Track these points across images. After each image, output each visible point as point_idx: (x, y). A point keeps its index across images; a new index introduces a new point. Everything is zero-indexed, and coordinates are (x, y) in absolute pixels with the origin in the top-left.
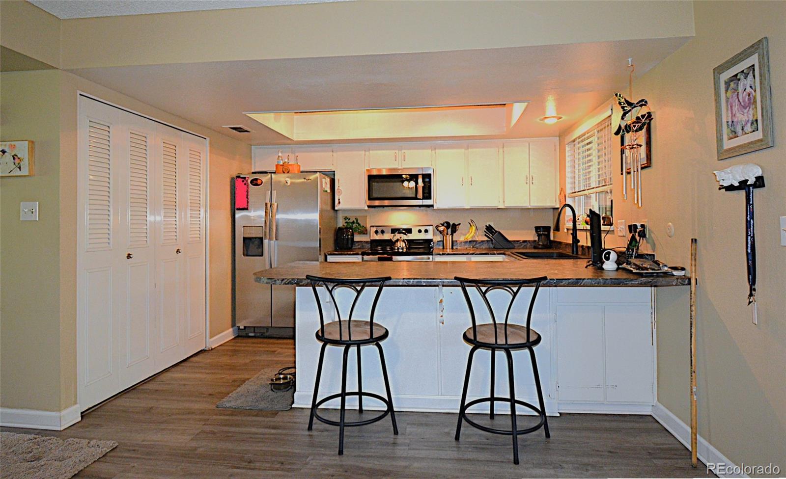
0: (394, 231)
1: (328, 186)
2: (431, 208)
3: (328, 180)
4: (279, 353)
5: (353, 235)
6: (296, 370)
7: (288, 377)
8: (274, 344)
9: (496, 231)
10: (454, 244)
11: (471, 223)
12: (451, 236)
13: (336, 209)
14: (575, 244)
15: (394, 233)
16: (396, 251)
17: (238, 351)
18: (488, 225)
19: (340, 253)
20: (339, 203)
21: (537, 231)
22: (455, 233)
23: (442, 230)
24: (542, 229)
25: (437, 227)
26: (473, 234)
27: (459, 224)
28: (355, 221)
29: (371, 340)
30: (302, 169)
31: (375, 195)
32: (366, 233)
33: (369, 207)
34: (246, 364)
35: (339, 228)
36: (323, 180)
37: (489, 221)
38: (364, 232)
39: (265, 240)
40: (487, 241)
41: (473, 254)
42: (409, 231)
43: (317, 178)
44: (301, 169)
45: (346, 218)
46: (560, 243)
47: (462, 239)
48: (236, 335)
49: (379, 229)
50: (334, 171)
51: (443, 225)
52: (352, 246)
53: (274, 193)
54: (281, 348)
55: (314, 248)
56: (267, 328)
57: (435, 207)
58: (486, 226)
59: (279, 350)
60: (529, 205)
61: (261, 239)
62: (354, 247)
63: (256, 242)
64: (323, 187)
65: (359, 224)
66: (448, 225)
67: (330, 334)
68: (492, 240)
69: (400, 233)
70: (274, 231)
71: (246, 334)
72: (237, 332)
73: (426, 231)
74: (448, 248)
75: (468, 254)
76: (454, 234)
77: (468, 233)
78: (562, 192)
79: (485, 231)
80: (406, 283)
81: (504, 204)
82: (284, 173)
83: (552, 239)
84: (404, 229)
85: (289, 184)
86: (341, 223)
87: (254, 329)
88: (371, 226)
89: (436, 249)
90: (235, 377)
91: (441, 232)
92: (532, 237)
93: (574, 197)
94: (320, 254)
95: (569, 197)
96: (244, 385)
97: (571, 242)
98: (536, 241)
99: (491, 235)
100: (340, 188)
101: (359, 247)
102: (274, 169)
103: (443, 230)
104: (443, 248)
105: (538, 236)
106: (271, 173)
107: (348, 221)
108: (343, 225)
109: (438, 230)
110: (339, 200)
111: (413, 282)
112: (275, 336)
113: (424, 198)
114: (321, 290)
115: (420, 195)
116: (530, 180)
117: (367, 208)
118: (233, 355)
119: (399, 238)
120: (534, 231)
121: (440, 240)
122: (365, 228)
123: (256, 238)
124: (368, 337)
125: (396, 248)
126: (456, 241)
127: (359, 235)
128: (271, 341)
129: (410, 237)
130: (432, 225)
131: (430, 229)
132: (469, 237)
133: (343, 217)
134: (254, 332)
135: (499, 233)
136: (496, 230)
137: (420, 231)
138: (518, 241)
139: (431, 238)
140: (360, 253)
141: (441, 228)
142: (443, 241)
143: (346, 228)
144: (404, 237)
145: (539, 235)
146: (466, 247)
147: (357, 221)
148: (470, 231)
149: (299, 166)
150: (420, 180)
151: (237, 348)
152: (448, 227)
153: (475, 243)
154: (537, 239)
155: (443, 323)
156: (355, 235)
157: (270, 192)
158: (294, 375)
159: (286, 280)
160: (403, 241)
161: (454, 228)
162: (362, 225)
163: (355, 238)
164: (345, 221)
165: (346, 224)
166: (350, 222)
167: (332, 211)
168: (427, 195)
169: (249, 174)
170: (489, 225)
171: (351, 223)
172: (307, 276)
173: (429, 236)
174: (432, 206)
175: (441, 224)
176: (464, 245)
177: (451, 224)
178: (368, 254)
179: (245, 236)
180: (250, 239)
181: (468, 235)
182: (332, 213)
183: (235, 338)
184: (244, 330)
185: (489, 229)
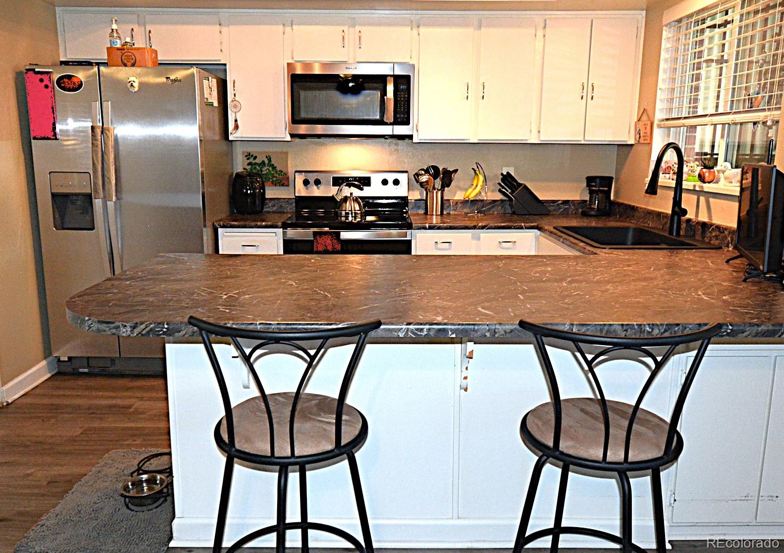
0: (338, 181)
1: (215, 93)
2: (407, 141)
3: (214, 82)
4: (137, 412)
5: (263, 188)
6: (174, 479)
7: (159, 478)
8: (128, 389)
9: (520, 185)
10: (445, 206)
11: (476, 168)
12: (439, 193)
13: (230, 138)
14: (676, 218)
15: (339, 185)
16: (343, 219)
17: (57, 407)
18: (505, 173)
19: (242, 223)
20: (236, 127)
21: (588, 185)
22: (448, 186)
23: (424, 180)
24: (598, 180)
25: (417, 175)
26: (479, 188)
27: (456, 171)
28: (267, 162)
29: (337, 451)
30: (161, 58)
31: (303, 115)
32: (286, 184)
33: (292, 136)
34: (73, 440)
35: (237, 174)
36: (205, 82)
37: (508, 166)
38: (283, 181)
39: (97, 200)
40: (502, 201)
41: (483, 228)
42: (365, 182)
43: (193, 75)
44: (159, 58)
45: (249, 156)
46: (633, 208)
47: (459, 196)
48: (53, 373)
49: (312, 178)
50: (225, 65)
51: (427, 171)
52: (262, 208)
53: (108, 105)
54: (141, 399)
55: (193, 209)
56: (113, 360)
57: (415, 140)
58: (502, 174)
59: (138, 404)
60: (582, 138)
61: (88, 198)
62: (265, 210)
63: (79, 203)
64: (206, 96)
65: (274, 168)
66: (434, 172)
67: (248, 440)
68: (510, 199)
69: (349, 185)
70: (114, 182)
71: (73, 369)
72: (56, 366)
73: (396, 182)
74: (434, 213)
75: (474, 228)
76: (446, 189)
77: (470, 187)
78: (645, 118)
79: (499, 184)
80: (414, 333)
81: (539, 136)
82: (125, 65)
83: (612, 198)
84: (355, 179)
85: (136, 89)
86: (240, 165)
87: (88, 361)
88: (296, 172)
89: (415, 215)
90: (55, 471)
91: (422, 184)
92: (578, 194)
93: (669, 128)
94: (205, 226)
95: (659, 126)
96: (70, 492)
97: (670, 212)
98: (586, 201)
99: (510, 191)
100: (237, 98)
101: (275, 209)
102: (104, 57)
103: (427, 182)
104: (426, 213)
105: (589, 193)
106: (98, 64)
107: (254, 162)
108: (244, 169)
109: (417, 181)
110: (236, 121)
111: (429, 330)
112: (127, 373)
113: (396, 122)
114: (225, 352)
115: (390, 116)
116: (587, 92)
117: (288, 138)
118: (50, 418)
119: (349, 195)
120: (585, 184)
121: (419, 197)
122: (286, 174)
123: (77, 195)
124: (330, 446)
125: (343, 213)
126: (449, 200)
127: (275, 187)
128: (121, 382)
129: (367, 192)
130: (406, 172)
131: (403, 178)
132: (472, 194)
133: (243, 153)
134: (88, 366)
135: (526, 187)
136: (519, 181)
137: (385, 182)
138: (554, 202)
139: (406, 195)
140: (280, 224)
141: (424, 178)
142: (426, 201)
143: (251, 174)
144: (357, 192)
145: (591, 192)
146: (466, 210)
147: (270, 160)
148: (475, 184)
149: (156, 52)
150: (390, 88)
151: (56, 401)
152: (435, 176)
153: (480, 204)
154: (587, 198)
155: (466, 390)
156: (267, 188)
157: (98, 104)
158: (169, 471)
159: (143, 326)
160: (356, 200)
161: (447, 178)
162: (278, 169)
163: (267, 192)
164: (249, 161)
165: (250, 167)
166: (256, 164)
167: (224, 143)
168: (403, 116)
169: (53, 65)
170: (508, 173)
171: (259, 165)
172: (191, 317)
173: (401, 191)
174: (410, 137)
175: (422, 170)
176: (463, 208)
177: (441, 170)
178: (294, 226)
179: (54, 191)
180: (66, 196)
181: (470, 190)
182: (224, 146)
183: (53, 376)
184: (69, 363)
185: (507, 179)
